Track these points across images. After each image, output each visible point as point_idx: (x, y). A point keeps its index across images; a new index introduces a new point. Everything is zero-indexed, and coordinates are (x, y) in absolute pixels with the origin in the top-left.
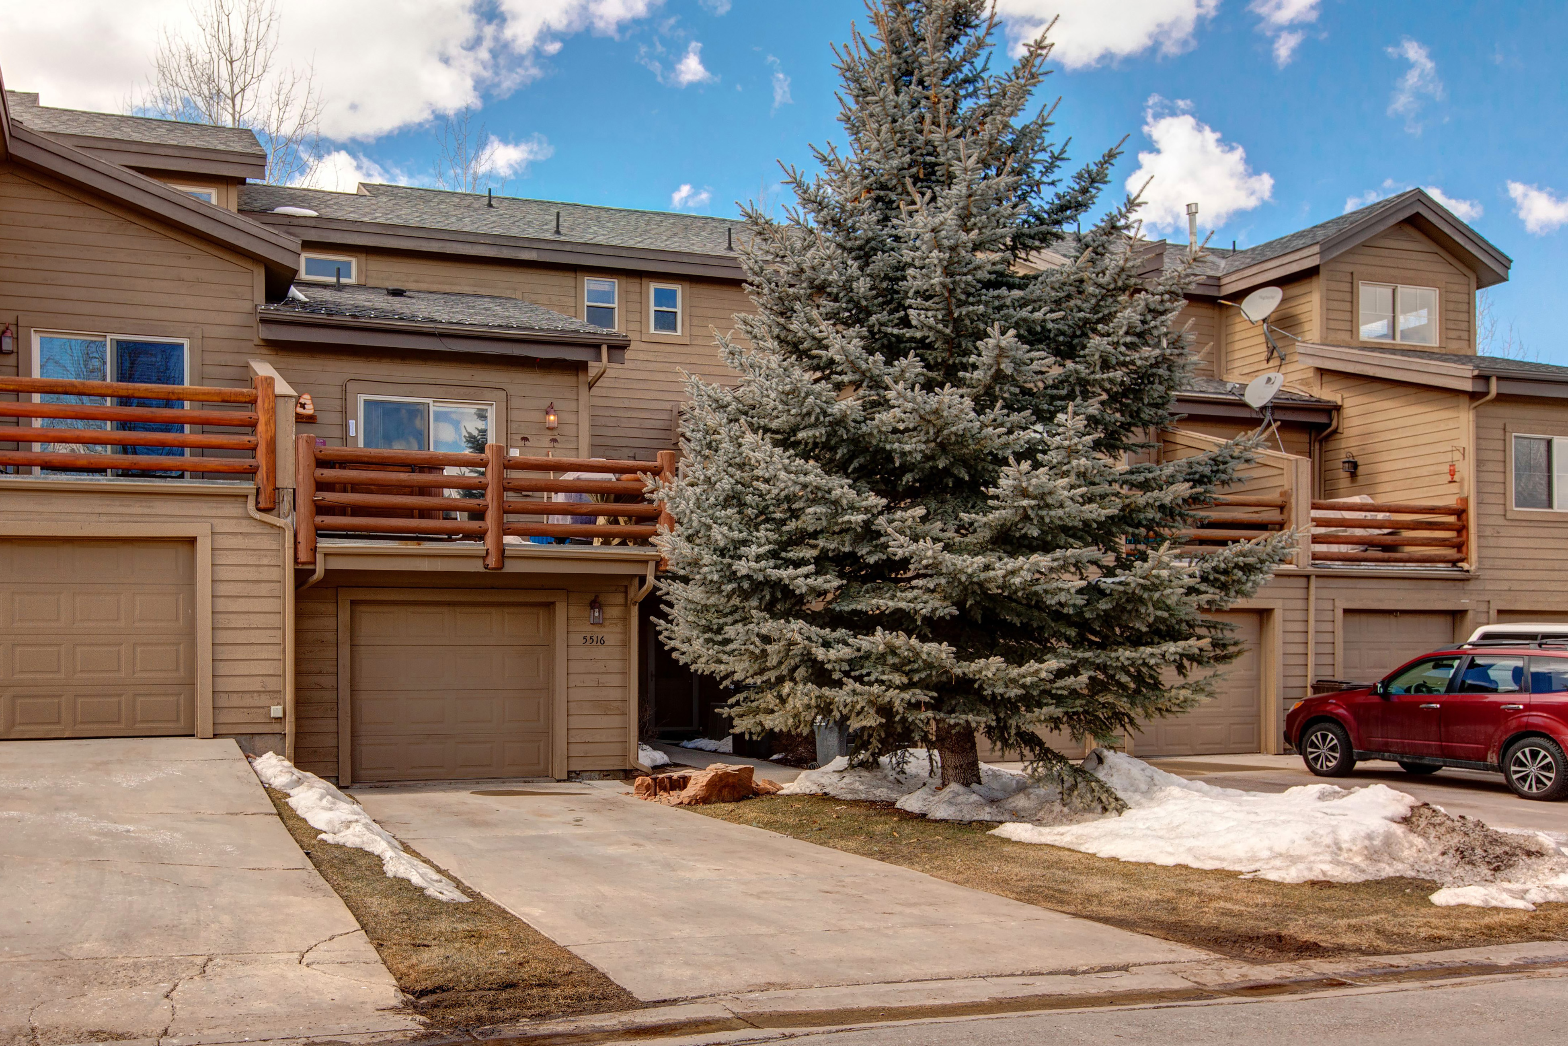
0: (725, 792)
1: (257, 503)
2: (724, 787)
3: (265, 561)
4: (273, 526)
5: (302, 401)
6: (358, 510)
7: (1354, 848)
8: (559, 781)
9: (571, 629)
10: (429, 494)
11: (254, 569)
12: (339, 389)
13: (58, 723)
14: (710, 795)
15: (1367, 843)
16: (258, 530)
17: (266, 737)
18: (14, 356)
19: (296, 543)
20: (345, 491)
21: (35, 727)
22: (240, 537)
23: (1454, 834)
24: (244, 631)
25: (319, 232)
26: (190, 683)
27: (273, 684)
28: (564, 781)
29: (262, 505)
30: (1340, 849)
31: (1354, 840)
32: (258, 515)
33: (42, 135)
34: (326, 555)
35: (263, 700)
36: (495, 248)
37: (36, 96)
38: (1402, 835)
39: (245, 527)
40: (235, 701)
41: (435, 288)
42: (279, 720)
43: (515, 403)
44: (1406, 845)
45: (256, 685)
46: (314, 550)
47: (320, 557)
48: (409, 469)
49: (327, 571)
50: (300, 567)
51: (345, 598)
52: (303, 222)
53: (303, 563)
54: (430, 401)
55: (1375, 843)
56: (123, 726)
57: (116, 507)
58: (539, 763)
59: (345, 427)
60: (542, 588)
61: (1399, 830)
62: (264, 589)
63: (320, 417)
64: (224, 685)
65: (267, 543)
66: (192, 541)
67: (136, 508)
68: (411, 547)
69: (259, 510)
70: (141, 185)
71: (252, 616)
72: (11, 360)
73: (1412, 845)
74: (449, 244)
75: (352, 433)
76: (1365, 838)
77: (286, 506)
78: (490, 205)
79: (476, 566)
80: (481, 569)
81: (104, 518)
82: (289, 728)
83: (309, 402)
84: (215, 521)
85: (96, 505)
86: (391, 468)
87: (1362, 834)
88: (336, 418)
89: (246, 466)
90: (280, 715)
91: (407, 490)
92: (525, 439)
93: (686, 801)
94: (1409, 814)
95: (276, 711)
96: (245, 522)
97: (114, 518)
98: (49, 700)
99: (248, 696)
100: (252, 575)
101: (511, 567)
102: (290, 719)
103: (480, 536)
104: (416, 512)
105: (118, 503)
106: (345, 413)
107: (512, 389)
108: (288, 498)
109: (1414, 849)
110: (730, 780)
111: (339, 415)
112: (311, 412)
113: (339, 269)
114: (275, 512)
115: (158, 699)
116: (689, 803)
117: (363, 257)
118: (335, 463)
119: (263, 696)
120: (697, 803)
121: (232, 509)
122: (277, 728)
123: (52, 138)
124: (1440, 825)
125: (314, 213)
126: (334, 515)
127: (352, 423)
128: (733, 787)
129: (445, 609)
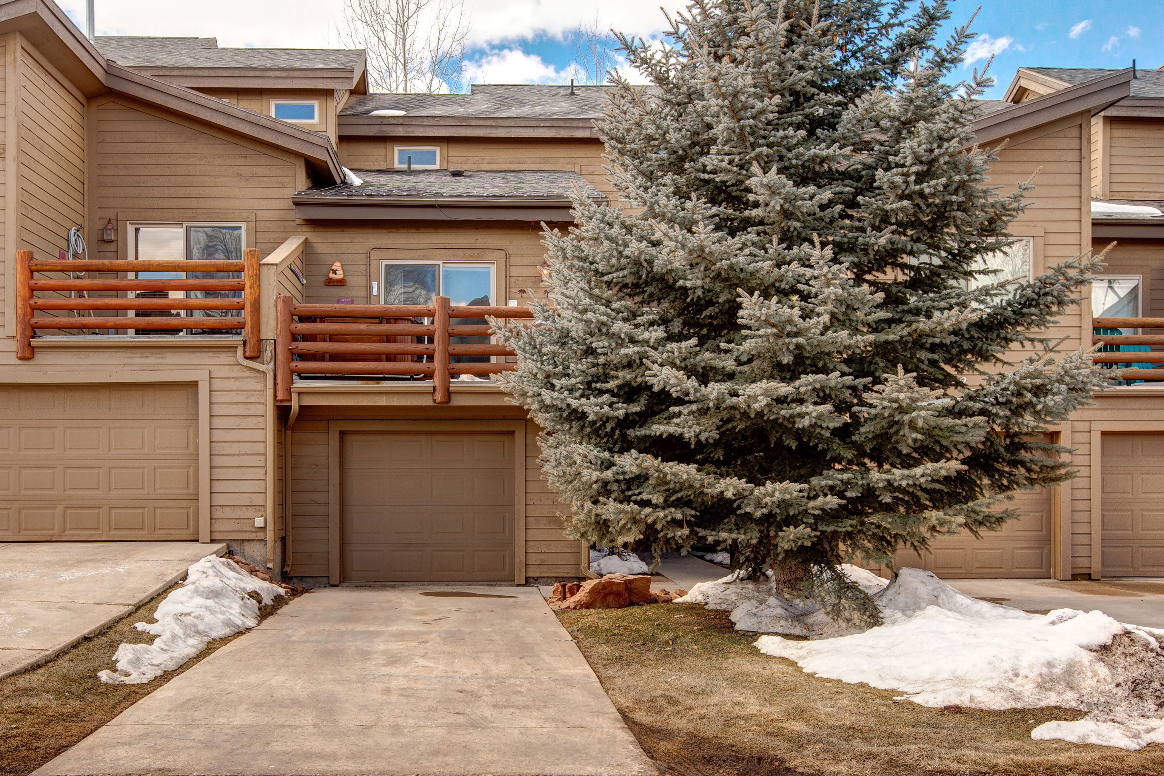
0: (610, 599)
1: (245, 352)
2: (609, 594)
3: (252, 400)
4: (258, 371)
5: (334, 268)
6: (335, 357)
7: (1030, 675)
8: (518, 585)
9: (528, 454)
10: (395, 341)
11: (244, 406)
12: (364, 257)
13: (98, 529)
14: (594, 601)
15: (1045, 670)
16: (247, 374)
17: (253, 543)
18: (114, 244)
19: (275, 384)
20: (324, 341)
21: (80, 532)
22: (232, 380)
23: (1141, 666)
24: (236, 457)
25: (406, 128)
26: (195, 498)
27: (258, 500)
28: (523, 585)
29: (247, 354)
30: (1017, 675)
31: (1031, 667)
32: (246, 363)
33: (131, 70)
34: (299, 394)
35: (249, 513)
36: (554, 130)
37: (215, 40)
38: (1087, 664)
39: (236, 372)
40: (228, 513)
41: (504, 167)
42: (263, 529)
43: (513, 260)
44: (1090, 674)
45: (244, 500)
46: (289, 391)
47: (294, 396)
48: (377, 321)
49: (301, 407)
50: (279, 404)
51: (335, 429)
52: (392, 121)
53: (281, 401)
54: (440, 263)
55: (1055, 670)
56: (145, 532)
57: (137, 358)
58: (504, 570)
59: (370, 287)
60: (504, 419)
61: (1086, 657)
62: (251, 422)
63: (350, 280)
64: (219, 499)
65: (254, 384)
66: (195, 384)
67: (152, 359)
68: (371, 386)
69: (246, 358)
70: (203, 102)
71: (242, 444)
72: (112, 247)
73: (1095, 674)
74: (514, 130)
75: (375, 292)
76: (1044, 665)
77: (268, 355)
78: (572, 93)
79: (426, 401)
80: (431, 403)
81: (128, 368)
82: (270, 535)
83: (339, 268)
84: (212, 368)
85: (121, 357)
86: (363, 320)
87: (1042, 660)
88: (361, 281)
89: (235, 323)
90: (263, 525)
91: (376, 338)
92: (522, 291)
93: (572, 606)
94: (1109, 642)
95: (259, 522)
96: (236, 368)
97: (136, 368)
98: (91, 511)
99: (238, 509)
100: (241, 410)
101: (458, 401)
102: (270, 528)
103: (429, 376)
104: (384, 357)
105: (138, 355)
106: (369, 277)
107: (512, 250)
108: (270, 348)
109: (1095, 680)
110: (615, 588)
111: (364, 278)
112: (341, 277)
113: (409, 158)
114: (260, 360)
115: (173, 511)
116: (575, 608)
117: (445, 147)
118: (316, 318)
119: (250, 509)
120: (582, 607)
121: (225, 358)
122: (260, 535)
123: (136, 72)
124: (1132, 655)
125: (401, 113)
126: (316, 360)
127: (375, 284)
128: (618, 595)
129: (423, 438)
